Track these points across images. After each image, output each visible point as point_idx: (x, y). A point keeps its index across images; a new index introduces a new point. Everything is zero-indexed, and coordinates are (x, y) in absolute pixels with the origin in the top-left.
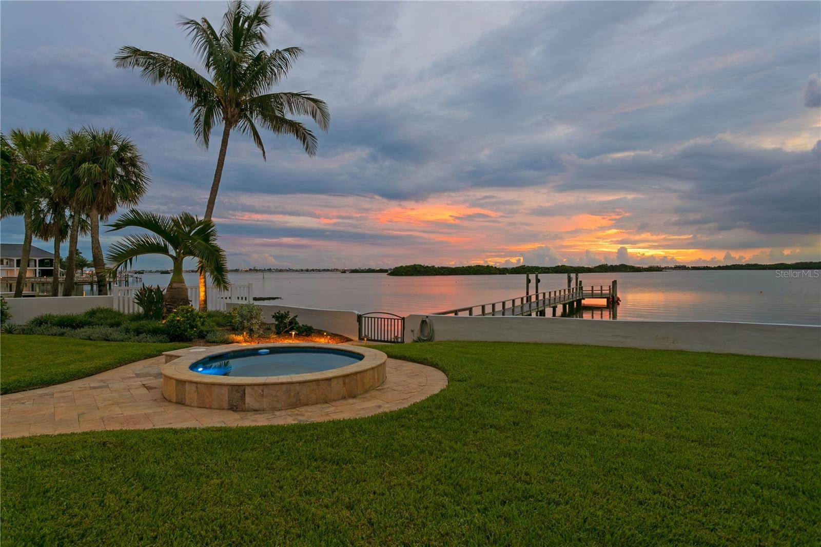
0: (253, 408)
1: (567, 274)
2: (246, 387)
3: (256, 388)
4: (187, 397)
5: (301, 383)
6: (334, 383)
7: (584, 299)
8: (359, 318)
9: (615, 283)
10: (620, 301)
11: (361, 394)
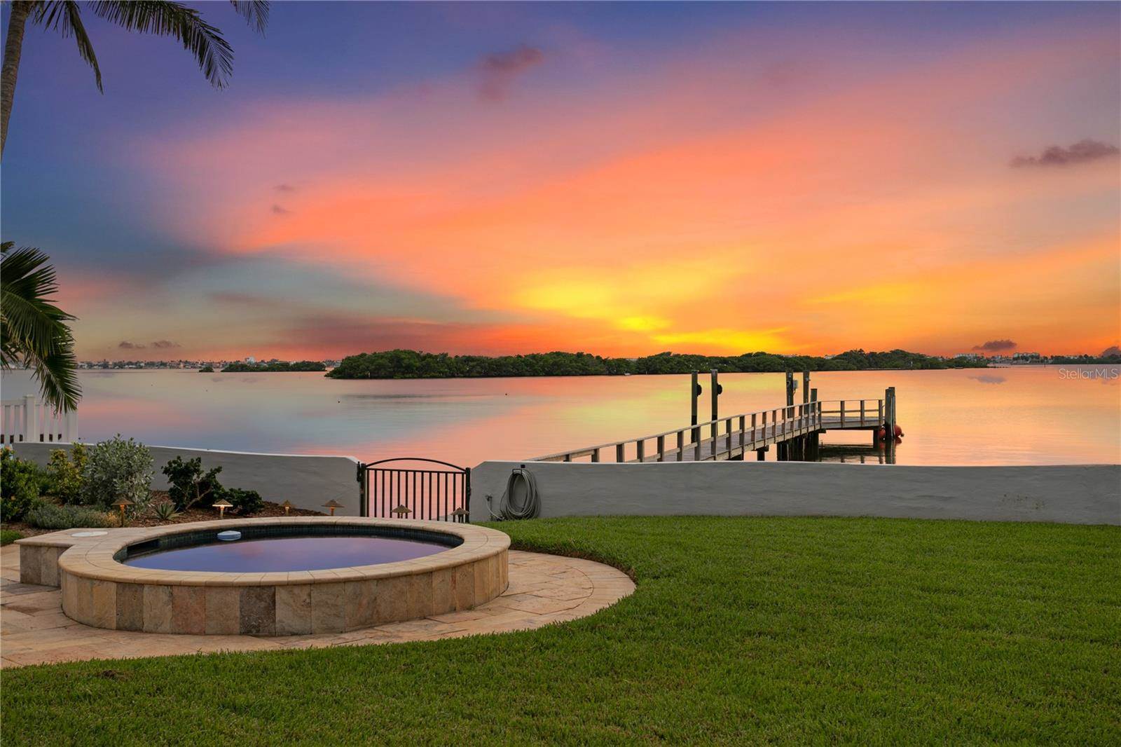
0: (291, 629)
1: (785, 374)
2: (277, 588)
3: (296, 590)
4: (146, 615)
5: (380, 579)
6: (436, 581)
7: (823, 431)
8: (362, 470)
9: (890, 393)
10: (902, 435)
11: (481, 604)
